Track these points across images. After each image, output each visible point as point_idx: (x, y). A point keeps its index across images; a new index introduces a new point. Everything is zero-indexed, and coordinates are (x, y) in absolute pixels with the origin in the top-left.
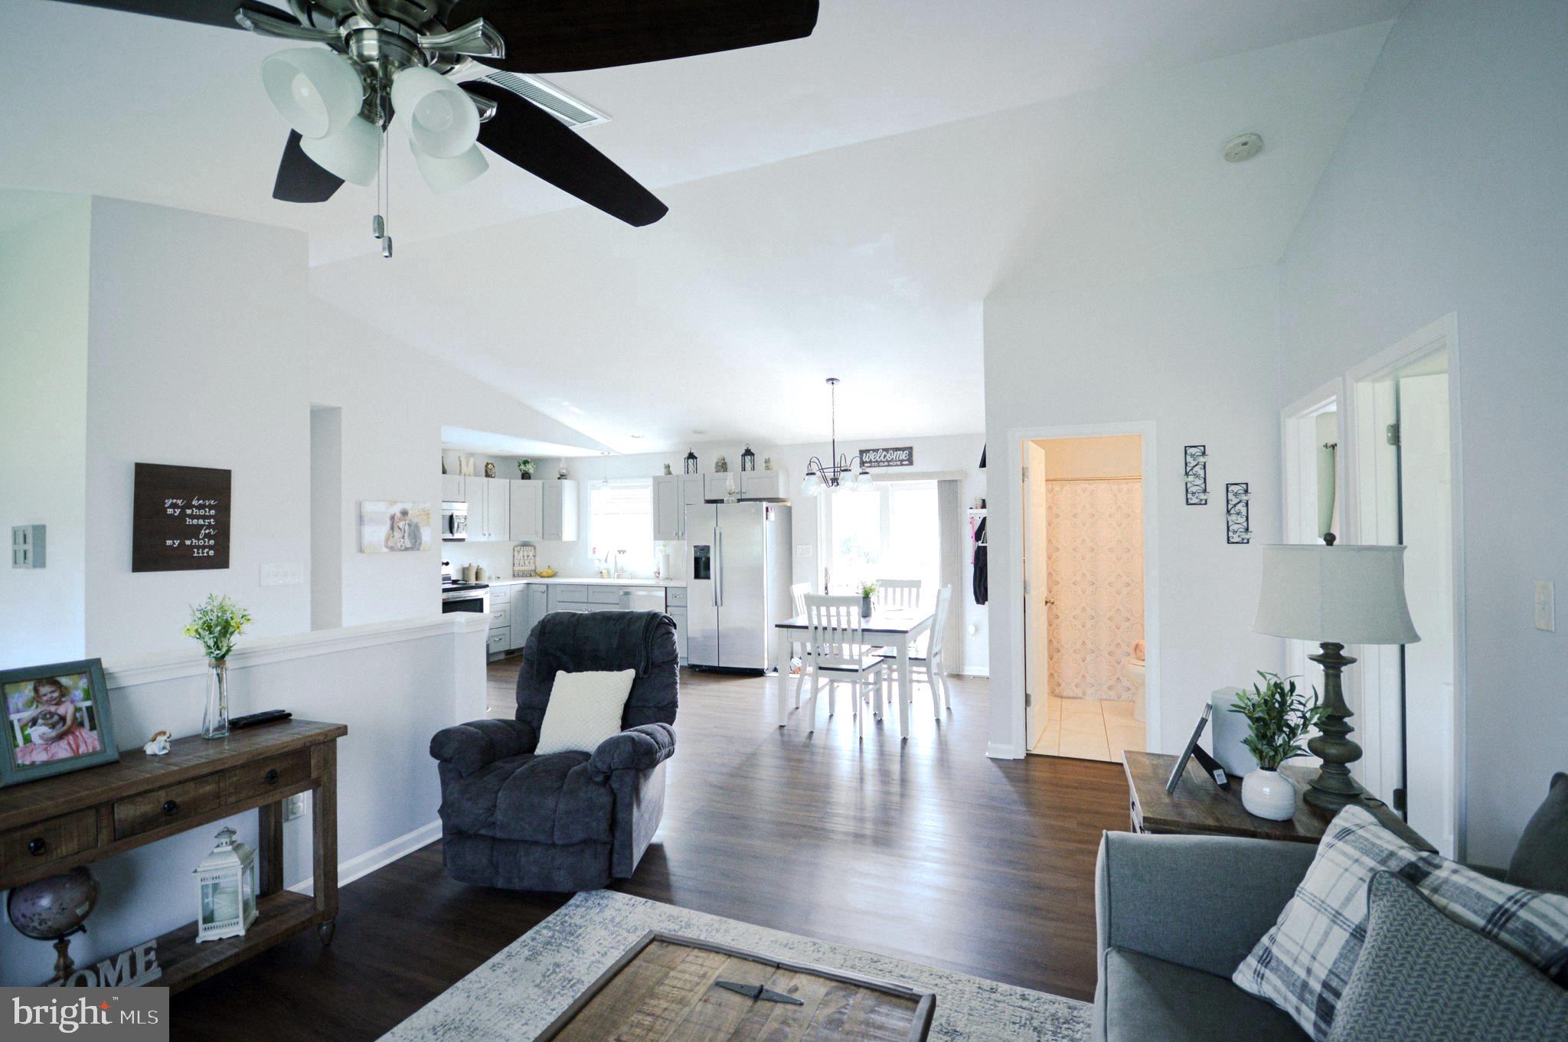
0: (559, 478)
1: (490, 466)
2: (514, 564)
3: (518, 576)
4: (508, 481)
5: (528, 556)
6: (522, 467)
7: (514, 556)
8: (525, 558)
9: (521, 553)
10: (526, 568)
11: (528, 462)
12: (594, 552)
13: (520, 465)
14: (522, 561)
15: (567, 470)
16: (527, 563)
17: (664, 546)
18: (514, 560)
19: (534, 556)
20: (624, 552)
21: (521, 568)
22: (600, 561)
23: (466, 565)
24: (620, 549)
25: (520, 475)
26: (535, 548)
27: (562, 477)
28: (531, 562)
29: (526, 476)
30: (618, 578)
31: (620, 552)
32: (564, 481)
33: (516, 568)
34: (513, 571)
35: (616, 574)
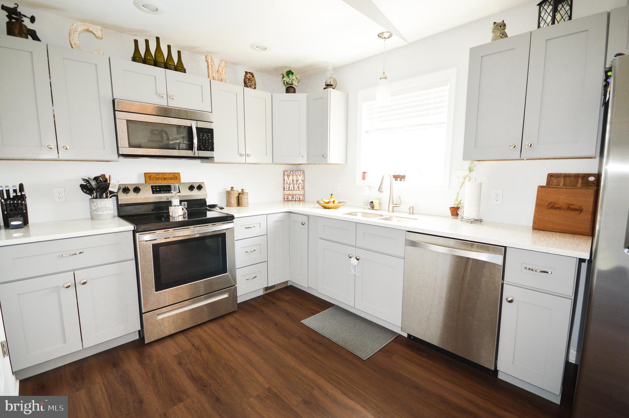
0: (324, 88)
1: (248, 76)
2: (284, 188)
3: (288, 200)
4: (270, 94)
5: (297, 181)
6: (286, 79)
7: (284, 180)
8: (295, 182)
9: (291, 177)
10: (295, 192)
11: (292, 74)
12: (364, 178)
13: (283, 77)
14: (292, 185)
15: (334, 80)
16: (296, 187)
17: (470, 170)
18: (284, 184)
19: (303, 181)
20: (402, 178)
21: (291, 192)
22: (370, 187)
23: (229, 189)
24: (396, 174)
25: (284, 88)
26: (304, 172)
27: (328, 86)
28: (300, 187)
29: (290, 89)
30: (393, 212)
31: (396, 177)
32: (330, 89)
33: (286, 192)
34: (285, 195)
35: (391, 206)
